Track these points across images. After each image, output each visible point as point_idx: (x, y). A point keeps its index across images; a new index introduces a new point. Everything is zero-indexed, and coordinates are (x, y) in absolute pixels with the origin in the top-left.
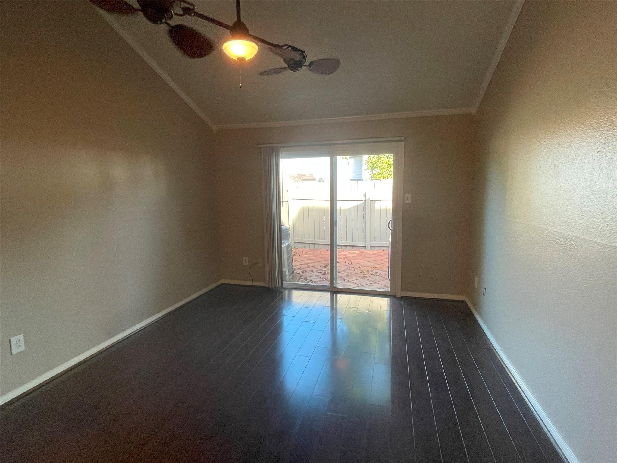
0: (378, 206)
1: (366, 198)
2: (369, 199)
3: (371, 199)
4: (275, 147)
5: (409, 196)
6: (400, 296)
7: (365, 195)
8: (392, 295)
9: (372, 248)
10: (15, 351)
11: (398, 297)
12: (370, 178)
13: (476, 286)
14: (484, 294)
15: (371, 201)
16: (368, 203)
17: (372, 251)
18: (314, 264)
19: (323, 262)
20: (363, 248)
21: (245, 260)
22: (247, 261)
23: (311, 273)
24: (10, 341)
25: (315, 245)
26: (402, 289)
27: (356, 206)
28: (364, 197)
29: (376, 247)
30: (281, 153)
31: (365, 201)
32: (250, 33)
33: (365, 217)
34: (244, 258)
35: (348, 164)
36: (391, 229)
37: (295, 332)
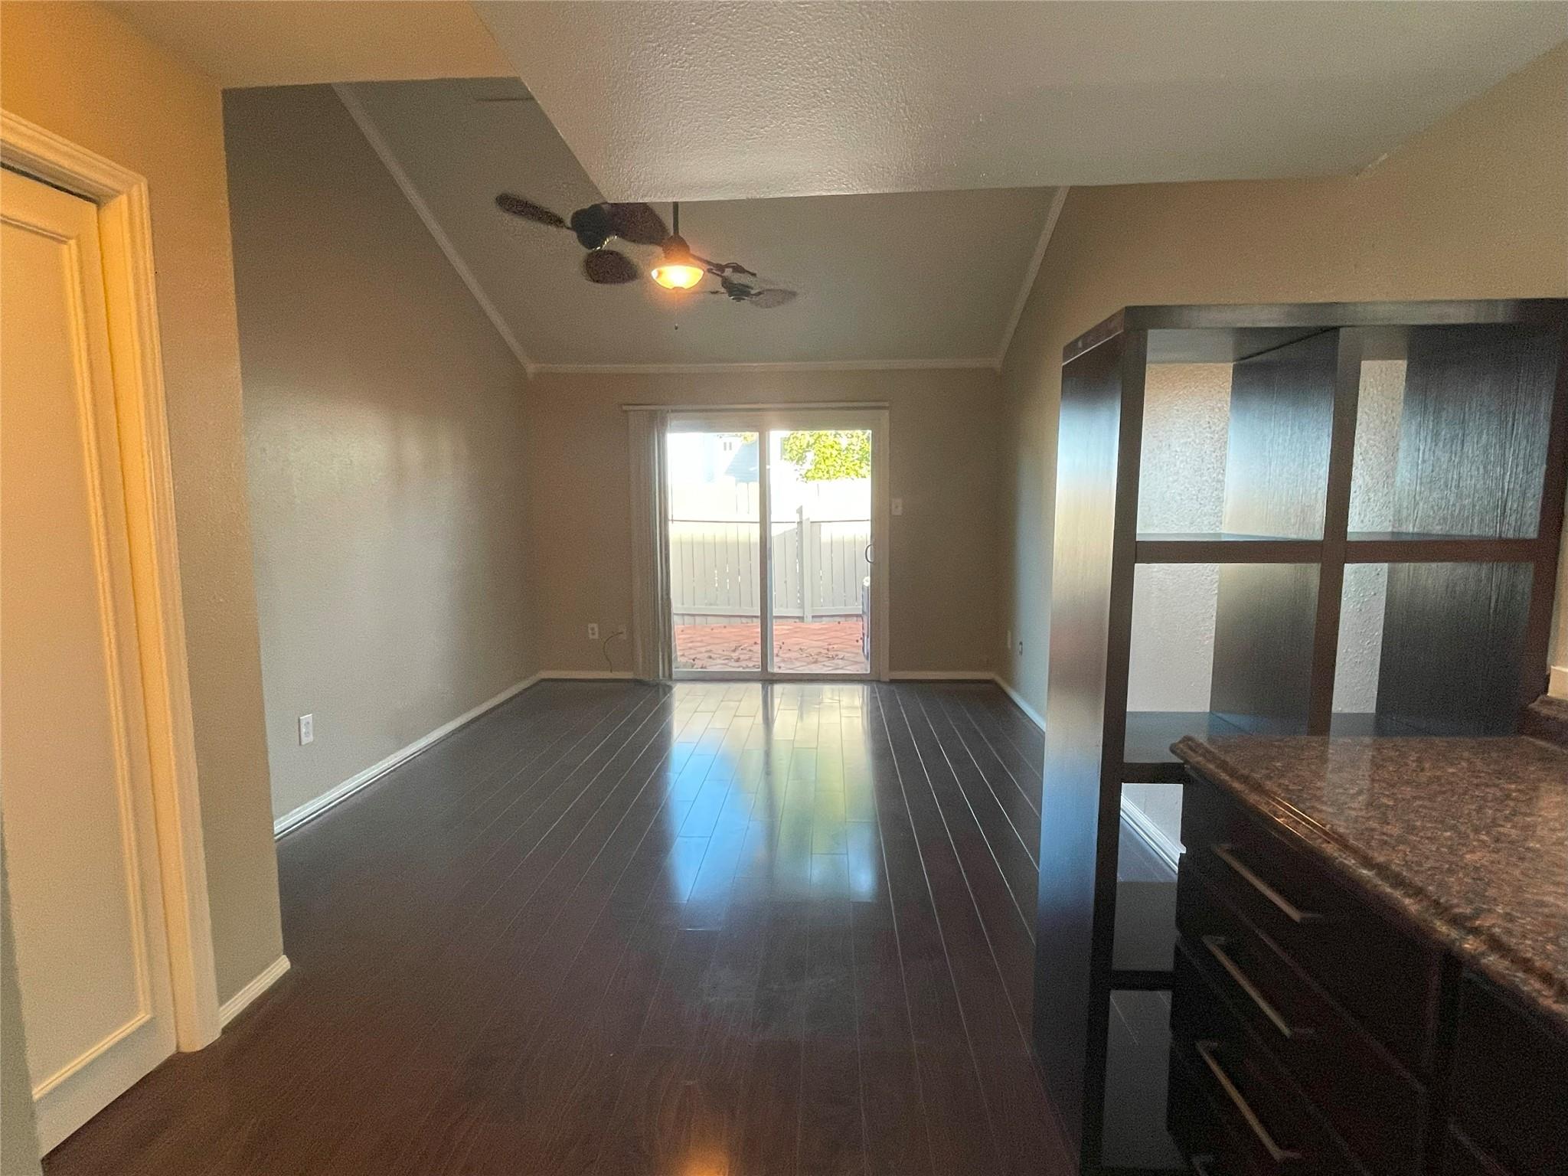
0: (827, 533)
1: (801, 517)
2: (808, 519)
3: (811, 520)
4: (655, 412)
5: (899, 501)
6: (888, 680)
7: (800, 511)
8: (874, 679)
9: (815, 619)
10: (305, 741)
11: (885, 682)
12: (797, 479)
13: (1009, 647)
14: (1021, 653)
15: (812, 522)
16: (806, 526)
17: (817, 625)
18: (709, 648)
19: (726, 645)
20: (797, 620)
21: (593, 629)
22: (596, 629)
23: (709, 660)
24: (299, 720)
25: (697, 618)
26: (892, 668)
27: (781, 534)
28: (798, 515)
29: (824, 618)
30: (669, 422)
31: (800, 523)
32: (691, 252)
33: (800, 555)
34: (590, 625)
35: (731, 449)
36: (870, 560)
37: (727, 727)
